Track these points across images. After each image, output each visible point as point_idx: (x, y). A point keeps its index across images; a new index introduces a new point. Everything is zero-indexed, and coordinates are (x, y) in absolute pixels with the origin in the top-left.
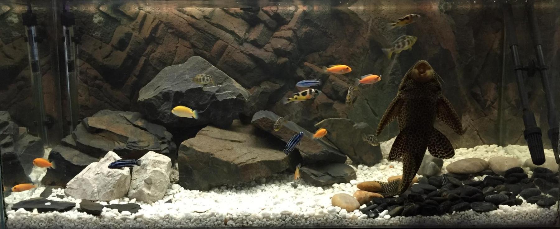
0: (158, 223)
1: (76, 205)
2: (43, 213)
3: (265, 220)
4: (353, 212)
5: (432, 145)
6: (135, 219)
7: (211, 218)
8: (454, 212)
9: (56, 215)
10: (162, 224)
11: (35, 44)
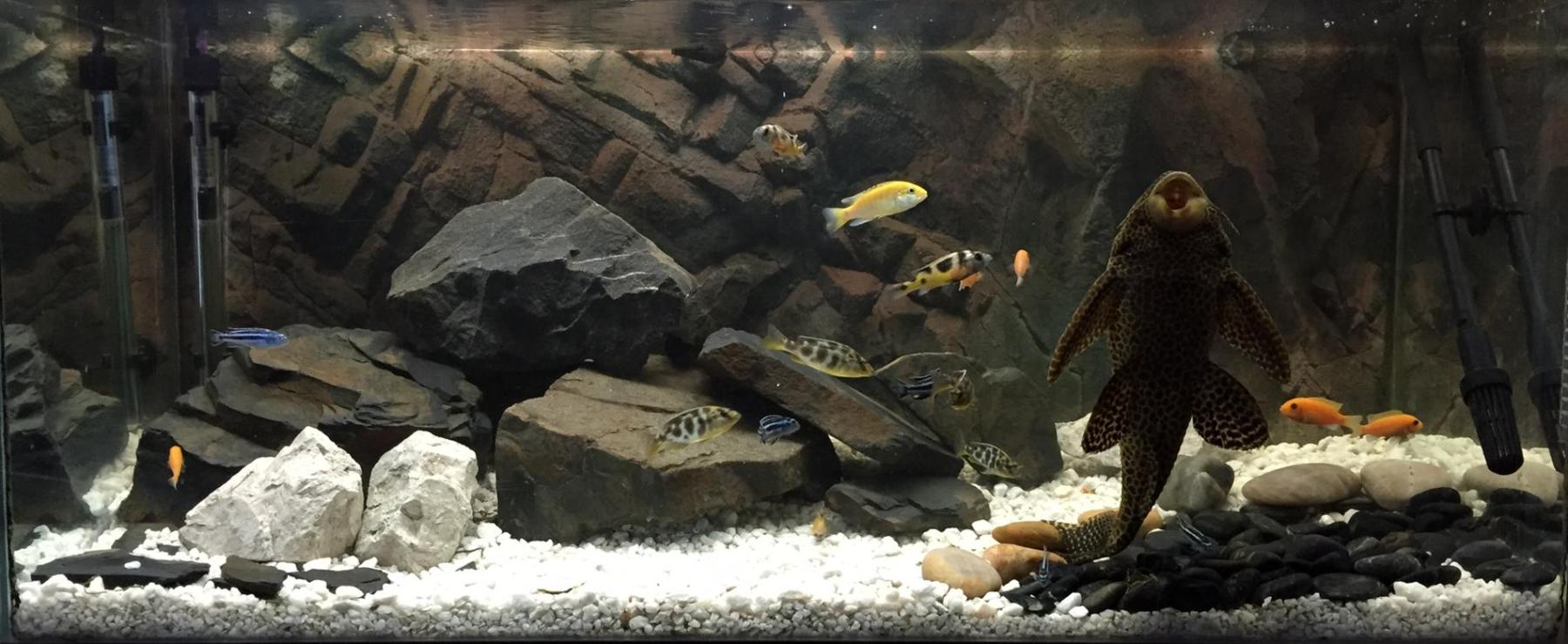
0: (438, 621)
1: (211, 569)
2: (118, 588)
3: (735, 616)
4: (982, 597)
5: (1204, 411)
6: (374, 608)
7: (584, 608)
8: (1268, 600)
9: (153, 596)
10: (448, 624)
11: (111, 142)
